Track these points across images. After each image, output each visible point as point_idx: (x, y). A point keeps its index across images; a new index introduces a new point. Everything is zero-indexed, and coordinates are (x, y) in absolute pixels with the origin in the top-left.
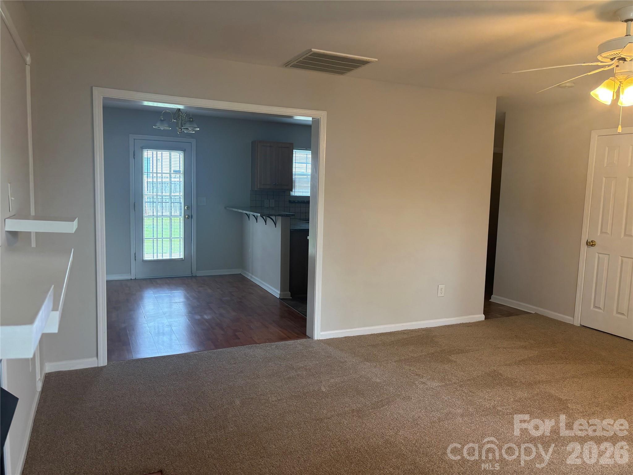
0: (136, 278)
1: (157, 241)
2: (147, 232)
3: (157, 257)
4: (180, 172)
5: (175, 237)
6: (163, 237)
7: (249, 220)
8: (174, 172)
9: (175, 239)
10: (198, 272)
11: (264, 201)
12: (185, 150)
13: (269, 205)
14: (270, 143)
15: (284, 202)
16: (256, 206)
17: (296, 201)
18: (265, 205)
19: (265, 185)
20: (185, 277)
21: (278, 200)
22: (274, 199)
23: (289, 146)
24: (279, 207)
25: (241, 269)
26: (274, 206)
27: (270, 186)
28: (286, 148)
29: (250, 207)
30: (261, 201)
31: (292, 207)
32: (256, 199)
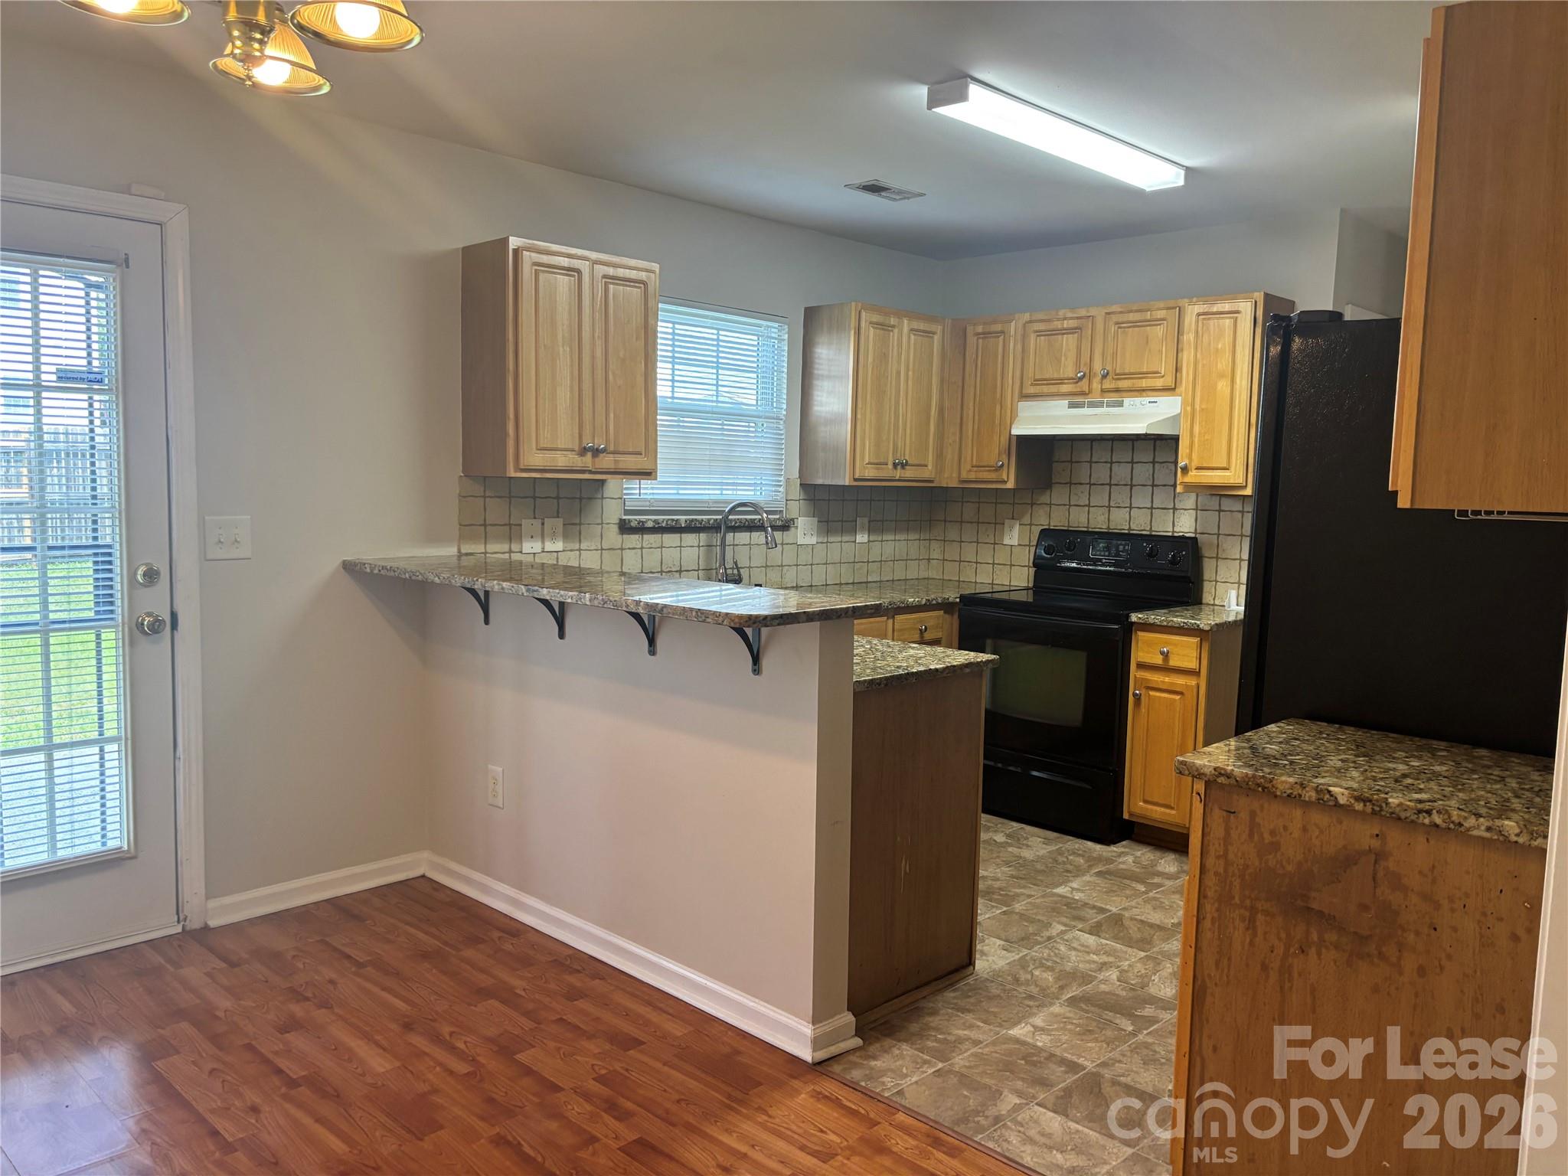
4: (100, 381)
9: (77, 751)
10: (212, 904)
11: (521, 525)
12: (127, 261)
13: (543, 542)
14: (569, 256)
15: (600, 526)
16: (485, 553)
17: (649, 520)
18: (524, 545)
19: (548, 455)
20: (142, 945)
21: (578, 522)
22: (560, 515)
23: (643, 275)
24: (580, 550)
25: (426, 855)
26: (561, 549)
27: (571, 455)
28: (632, 284)
29: (460, 555)
30: (508, 527)
31: (629, 549)
32: (485, 520)
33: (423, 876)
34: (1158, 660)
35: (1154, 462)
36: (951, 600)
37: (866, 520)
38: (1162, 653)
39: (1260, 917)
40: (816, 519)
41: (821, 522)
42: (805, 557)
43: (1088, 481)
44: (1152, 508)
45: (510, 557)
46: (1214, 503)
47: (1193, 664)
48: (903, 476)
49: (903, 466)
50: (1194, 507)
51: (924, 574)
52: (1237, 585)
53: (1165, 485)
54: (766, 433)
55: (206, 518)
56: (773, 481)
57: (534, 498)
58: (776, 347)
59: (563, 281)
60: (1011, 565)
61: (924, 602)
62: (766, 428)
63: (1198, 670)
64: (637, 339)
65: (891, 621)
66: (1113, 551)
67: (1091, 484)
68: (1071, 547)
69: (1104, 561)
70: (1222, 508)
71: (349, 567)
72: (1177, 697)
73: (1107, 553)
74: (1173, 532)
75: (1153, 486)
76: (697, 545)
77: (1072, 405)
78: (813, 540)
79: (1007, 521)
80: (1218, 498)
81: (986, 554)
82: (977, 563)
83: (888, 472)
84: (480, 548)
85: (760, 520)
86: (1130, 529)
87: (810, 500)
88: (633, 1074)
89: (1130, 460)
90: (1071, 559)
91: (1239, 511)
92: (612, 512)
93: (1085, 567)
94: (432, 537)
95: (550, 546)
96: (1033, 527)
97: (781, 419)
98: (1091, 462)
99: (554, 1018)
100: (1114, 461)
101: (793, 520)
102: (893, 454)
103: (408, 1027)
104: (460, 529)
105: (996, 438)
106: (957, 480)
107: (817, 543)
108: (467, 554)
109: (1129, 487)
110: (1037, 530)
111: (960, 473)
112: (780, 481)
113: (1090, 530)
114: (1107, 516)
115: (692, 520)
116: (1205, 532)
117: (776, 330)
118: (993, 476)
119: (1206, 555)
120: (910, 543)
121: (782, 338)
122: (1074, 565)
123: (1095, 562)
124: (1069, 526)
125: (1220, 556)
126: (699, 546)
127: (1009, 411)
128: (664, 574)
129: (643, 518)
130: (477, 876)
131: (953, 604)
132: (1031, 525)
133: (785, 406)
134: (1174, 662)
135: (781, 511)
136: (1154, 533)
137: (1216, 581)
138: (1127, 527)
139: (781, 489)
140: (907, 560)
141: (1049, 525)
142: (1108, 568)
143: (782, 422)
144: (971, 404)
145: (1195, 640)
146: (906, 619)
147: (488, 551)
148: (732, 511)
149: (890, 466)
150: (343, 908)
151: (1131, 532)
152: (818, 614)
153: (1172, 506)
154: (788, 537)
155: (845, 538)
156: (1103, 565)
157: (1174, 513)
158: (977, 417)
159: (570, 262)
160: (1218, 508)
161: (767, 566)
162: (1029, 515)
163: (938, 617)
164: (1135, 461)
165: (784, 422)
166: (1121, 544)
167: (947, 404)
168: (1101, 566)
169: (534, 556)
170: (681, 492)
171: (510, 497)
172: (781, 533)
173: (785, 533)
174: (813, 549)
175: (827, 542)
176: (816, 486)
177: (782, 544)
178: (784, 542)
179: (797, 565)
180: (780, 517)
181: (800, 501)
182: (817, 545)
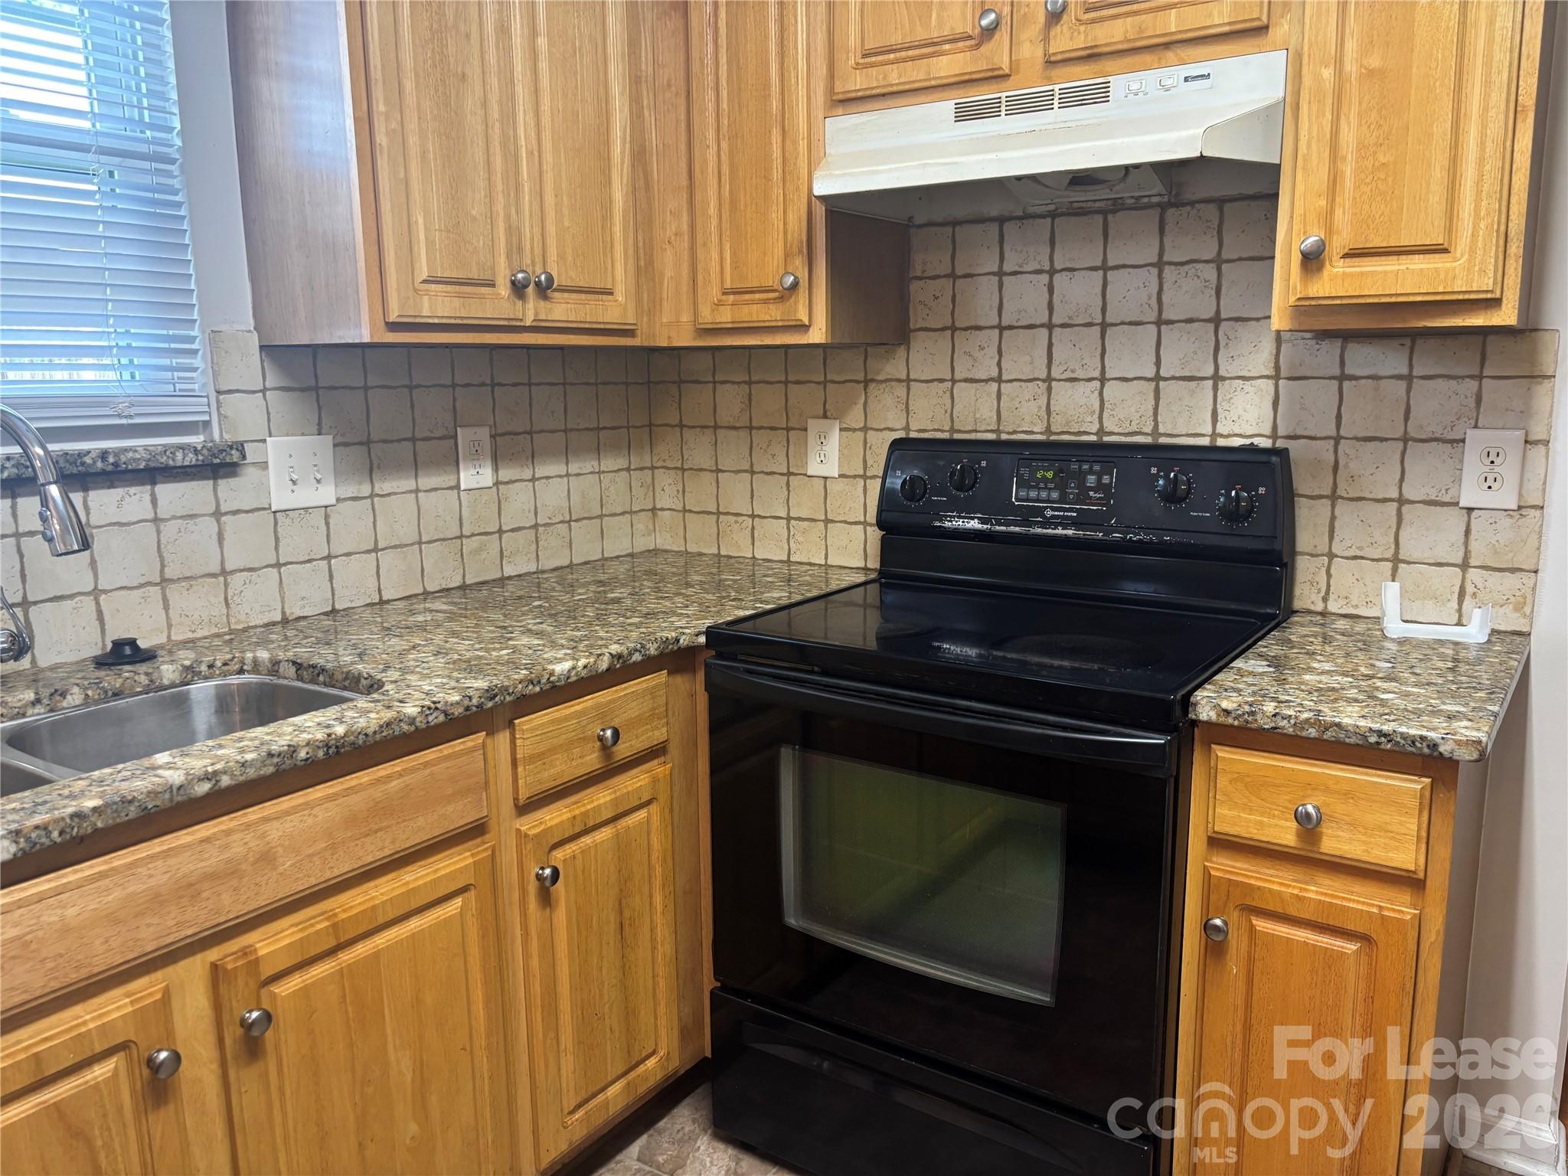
34: (1286, 835)
35: (1160, 265)
36: (684, 641)
37: (484, 433)
38: (1302, 819)
40: (328, 440)
41: (346, 445)
42: (297, 542)
43: (995, 322)
44: (1158, 378)
46: (1327, 357)
47: (1405, 857)
48: (542, 317)
49: (544, 290)
50: (1271, 372)
51: (643, 543)
52: (1389, 565)
53: (1190, 321)
54: (121, 197)
56: (163, 338)
60: (827, 521)
61: (604, 665)
62: (121, 183)
63: (1421, 875)
65: (503, 738)
66: (1072, 490)
67: (1001, 329)
68: (965, 481)
69: (1049, 513)
70: (1348, 371)
72: (1351, 947)
73: (1055, 495)
74: (1214, 435)
75: (1160, 322)
77: (963, 114)
78: (327, 494)
79: (812, 424)
80: (1338, 343)
81: (771, 497)
82: (753, 516)
83: (498, 305)
86: (1101, 431)
87: (303, 390)
89: (1099, 264)
90: (967, 511)
91: (1399, 377)
93: (1003, 528)
96: (870, 433)
97: (171, 161)
98: (1000, 274)
100: (1058, 266)
101: (240, 446)
102: (509, 257)
105: (775, 216)
106: (692, 328)
107: (338, 500)
109: (1098, 329)
110: (881, 445)
111: (696, 313)
112: (192, 340)
113: (1004, 437)
114: (1043, 401)
116: (1299, 432)
118: (772, 314)
119: (1300, 492)
120: (606, 479)
122: (974, 524)
123: (1027, 515)
124: (952, 430)
125: (1341, 492)
127: (803, 145)
131: (692, 650)
132: (865, 429)
133: (177, 124)
134: (1335, 843)
135: (207, 424)
136: (1163, 440)
137: (1331, 556)
138: (1095, 428)
139: (197, 362)
140: (601, 517)
141: (907, 428)
142: (1060, 531)
143: (174, 169)
144: (711, 135)
145: (1414, 785)
146: (552, 722)
149: (504, 290)
151: (1106, 439)
153: (1209, 371)
154: (232, 492)
155: (427, 481)
156: (1047, 523)
157: (1215, 389)
158: (725, 169)
160: (1337, 372)
161: (164, 582)
162: (860, 406)
163: (652, 692)
164: (1111, 263)
165: (182, 167)
166: (1091, 472)
167: (653, 138)
168: (1043, 525)
172: (211, 482)
173: (222, 483)
174: (327, 517)
175: (372, 496)
176: (314, 349)
177: (218, 514)
178: (223, 509)
179: (278, 565)
180: (197, 440)
181: (264, 391)
182: (341, 505)
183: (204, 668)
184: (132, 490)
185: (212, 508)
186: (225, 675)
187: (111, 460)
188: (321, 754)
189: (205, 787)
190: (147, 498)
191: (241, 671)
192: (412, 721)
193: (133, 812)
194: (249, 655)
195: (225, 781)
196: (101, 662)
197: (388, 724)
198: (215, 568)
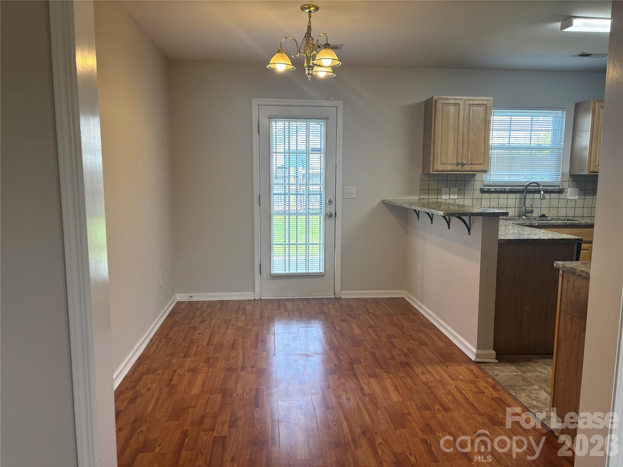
0: (262, 298)
1: (289, 248)
2: (277, 236)
3: (289, 270)
4: (321, 151)
5: (314, 242)
6: (298, 243)
7: (418, 219)
8: (312, 151)
9: (314, 246)
10: (343, 292)
11: (442, 190)
12: (328, 118)
13: (450, 195)
14: (455, 99)
15: (473, 191)
16: (428, 199)
17: (492, 189)
18: (442, 196)
19: (444, 166)
20: (325, 299)
21: (464, 189)
22: (457, 186)
23: (485, 102)
24: (464, 198)
25: (405, 291)
26: (457, 198)
27: (453, 166)
28: (480, 106)
29: (420, 199)
30: (437, 190)
31: (484, 199)
32: (429, 188)
33: (403, 298)
39: (574, 318)
40: (578, 189)
41: (581, 190)
42: (570, 204)
45: (437, 200)
54: (554, 155)
55: (345, 187)
56: (555, 173)
57: (447, 180)
58: (560, 120)
59: (452, 108)
62: (554, 153)
64: (481, 125)
71: (383, 201)
76: (515, 198)
78: (576, 198)
84: (427, 197)
85: (539, 189)
87: (575, 181)
88: (419, 351)
92: (478, 185)
94: (411, 193)
95: (452, 197)
97: (561, 149)
99: (409, 334)
101: (564, 189)
103: (370, 327)
104: (420, 191)
107: (578, 199)
108: (422, 199)
112: (559, 174)
115: (512, 189)
117: (561, 114)
121: (564, 116)
126: (516, 199)
128: (499, 208)
129: (490, 188)
130: (414, 299)
133: (563, 144)
135: (559, 186)
139: (560, 177)
143: (561, 150)
147: (429, 198)
148: (528, 185)
150: (375, 301)
152: (476, 214)
154: (562, 196)
159: (455, 101)
169: (446, 200)
170: (510, 178)
171: (438, 180)
172: (558, 194)
173: (560, 194)
174: (576, 201)
175: (584, 199)
176: (578, 175)
177: (559, 199)
178: (560, 198)
179: (566, 208)
180: (558, 188)
181: (569, 181)
182: (578, 200)
183: (554, 219)
184: (548, 194)
185: (558, 198)
186: (557, 220)
187: (546, 190)
188: (570, 224)
189: (556, 224)
190: (549, 195)
191: (559, 220)
192: (583, 223)
193: (549, 224)
194: (561, 218)
195: (558, 224)
196: (540, 217)
197: (579, 223)
198: (557, 207)
